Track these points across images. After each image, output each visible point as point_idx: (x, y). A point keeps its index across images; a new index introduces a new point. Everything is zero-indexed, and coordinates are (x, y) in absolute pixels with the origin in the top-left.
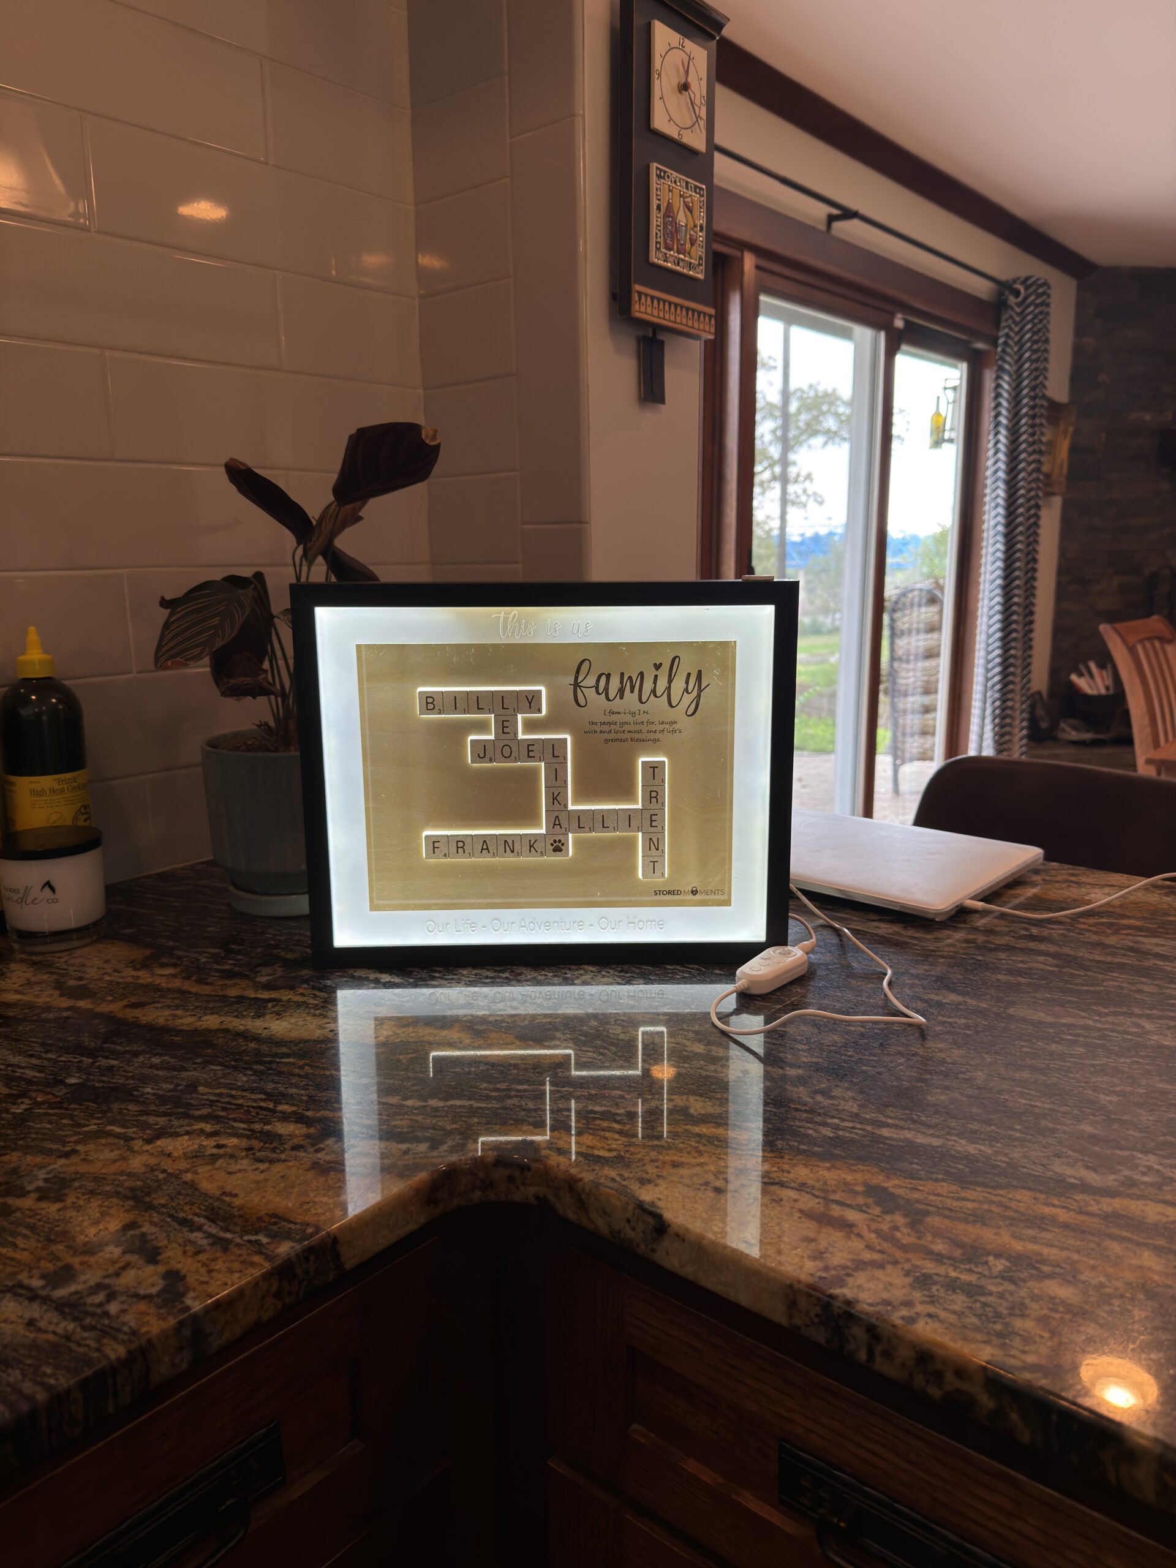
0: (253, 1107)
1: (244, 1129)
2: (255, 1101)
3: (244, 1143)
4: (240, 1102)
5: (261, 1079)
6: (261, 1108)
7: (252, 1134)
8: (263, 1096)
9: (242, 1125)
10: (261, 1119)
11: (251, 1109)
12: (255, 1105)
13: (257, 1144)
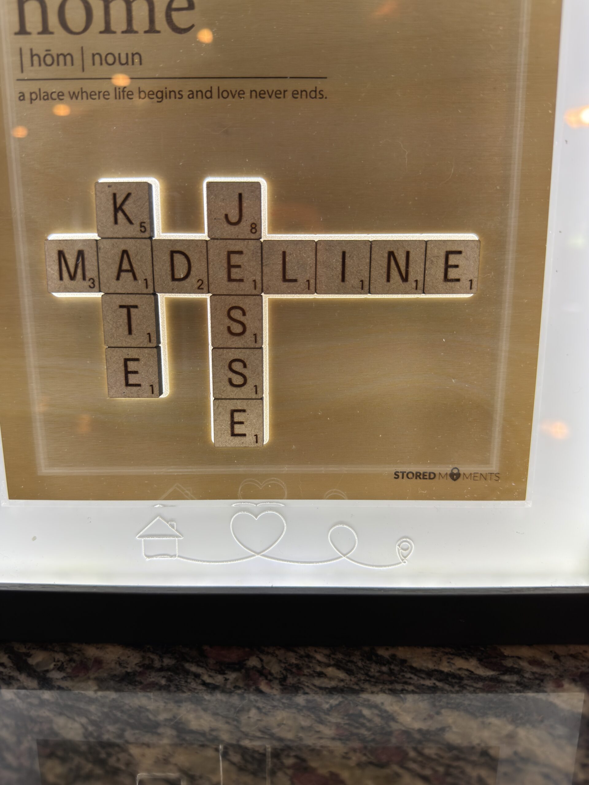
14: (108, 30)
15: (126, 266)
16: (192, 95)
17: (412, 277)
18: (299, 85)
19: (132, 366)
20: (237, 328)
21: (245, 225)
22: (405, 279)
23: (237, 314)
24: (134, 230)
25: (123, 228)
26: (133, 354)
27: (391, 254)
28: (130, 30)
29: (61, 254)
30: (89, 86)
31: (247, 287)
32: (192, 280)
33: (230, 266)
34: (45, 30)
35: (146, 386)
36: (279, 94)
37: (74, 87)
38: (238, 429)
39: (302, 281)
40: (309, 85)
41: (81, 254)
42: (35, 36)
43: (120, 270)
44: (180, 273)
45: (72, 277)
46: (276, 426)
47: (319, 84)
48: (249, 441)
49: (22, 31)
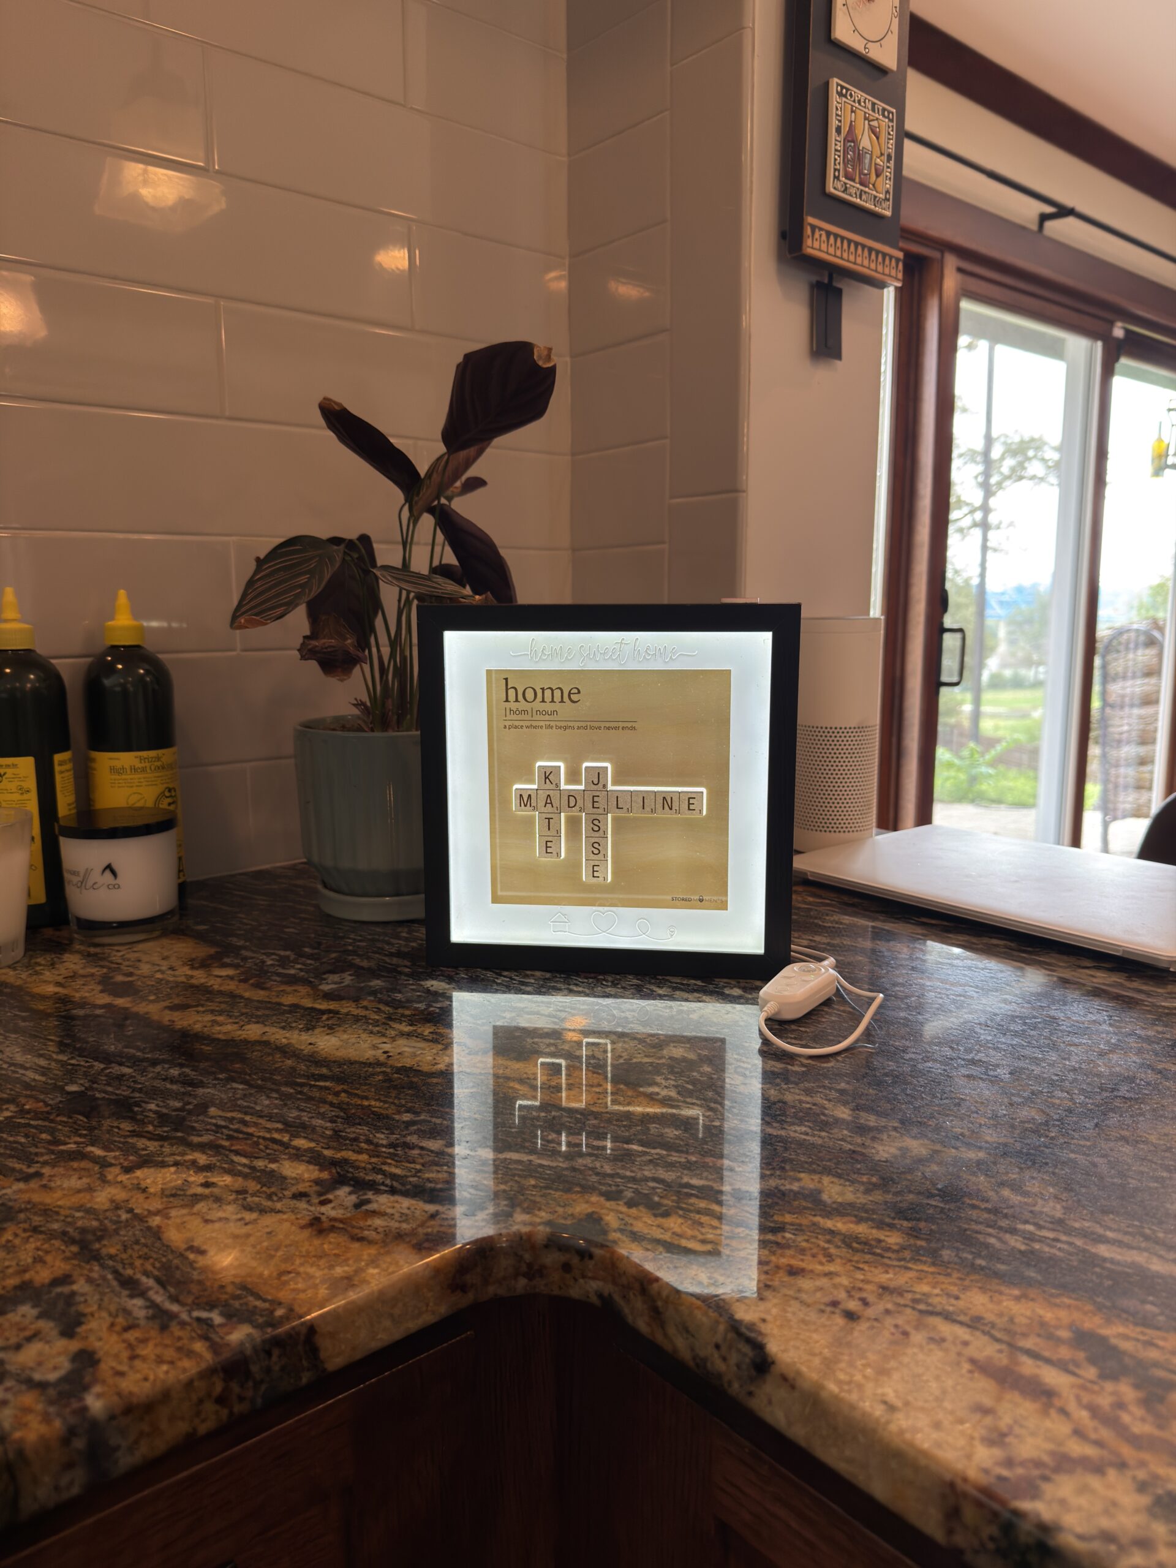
0: (264, 1138)
1: (244, 1165)
2: (269, 1130)
3: (239, 1183)
4: (251, 1130)
5: (285, 1105)
6: (274, 1141)
7: (253, 1173)
8: (280, 1126)
9: (244, 1161)
10: (269, 1154)
11: (261, 1141)
12: (268, 1136)
13: (253, 1186)
14: (543, 701)
15: (549, 801)
16: (579, 728)
17: (674, 808)
18: (625, 724)
19: (549, 844)
20: (596, 828)
21: (601, 785)
22: (671, 809)
23: (596, 822)
24: (553, 787)
25: (548, 786)
26: (550, 839)
27: (664, 798)
28: (553, 701)
29: (521, 795)
30: (534, 723)
31: (601, 811)
32: (577, 808)
33: (594, 802)
34: (517, 700)
35: (555, 853)
36: (615, 728)
37: (529, 723)
38: (596, 874)
39: (625, 809)
40: (629, 725)
41: (530, 796)
42: (512, 703)
43: (546, 803)
44: (572, 804)
45: (525, 806)
46: (613, 873)
47: (634, 725)
48: (601, 879)
49: (507, 700)
